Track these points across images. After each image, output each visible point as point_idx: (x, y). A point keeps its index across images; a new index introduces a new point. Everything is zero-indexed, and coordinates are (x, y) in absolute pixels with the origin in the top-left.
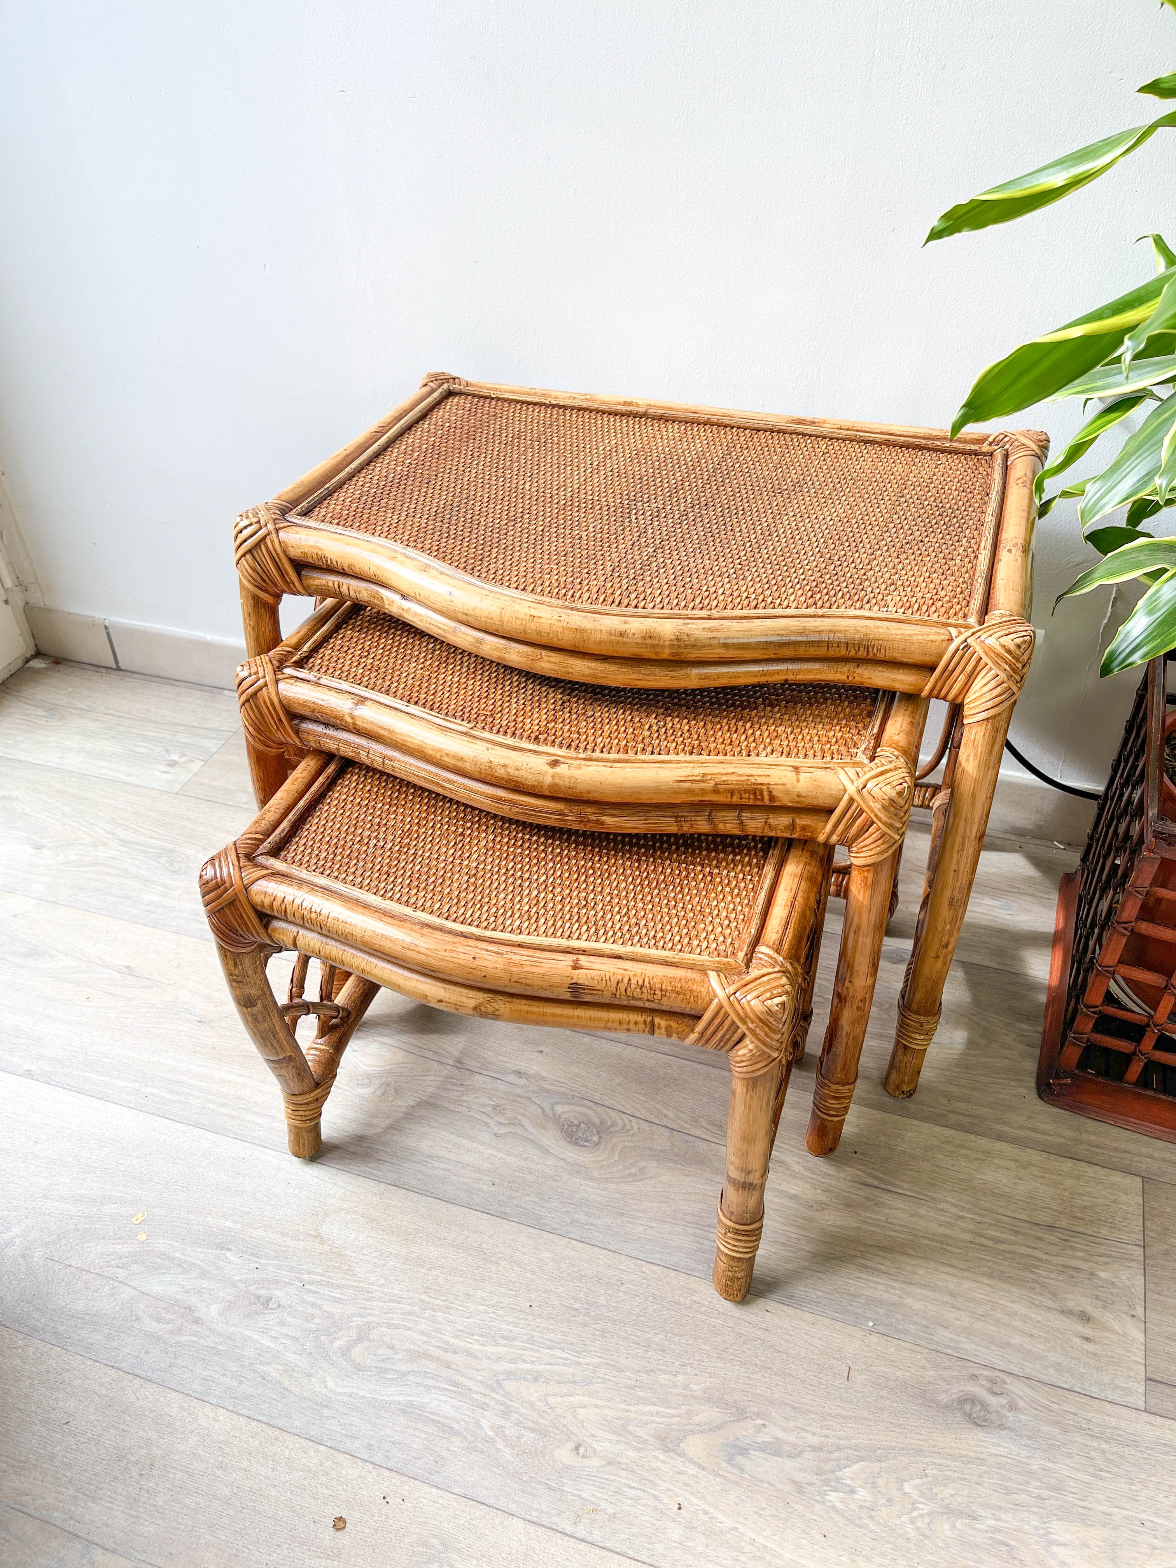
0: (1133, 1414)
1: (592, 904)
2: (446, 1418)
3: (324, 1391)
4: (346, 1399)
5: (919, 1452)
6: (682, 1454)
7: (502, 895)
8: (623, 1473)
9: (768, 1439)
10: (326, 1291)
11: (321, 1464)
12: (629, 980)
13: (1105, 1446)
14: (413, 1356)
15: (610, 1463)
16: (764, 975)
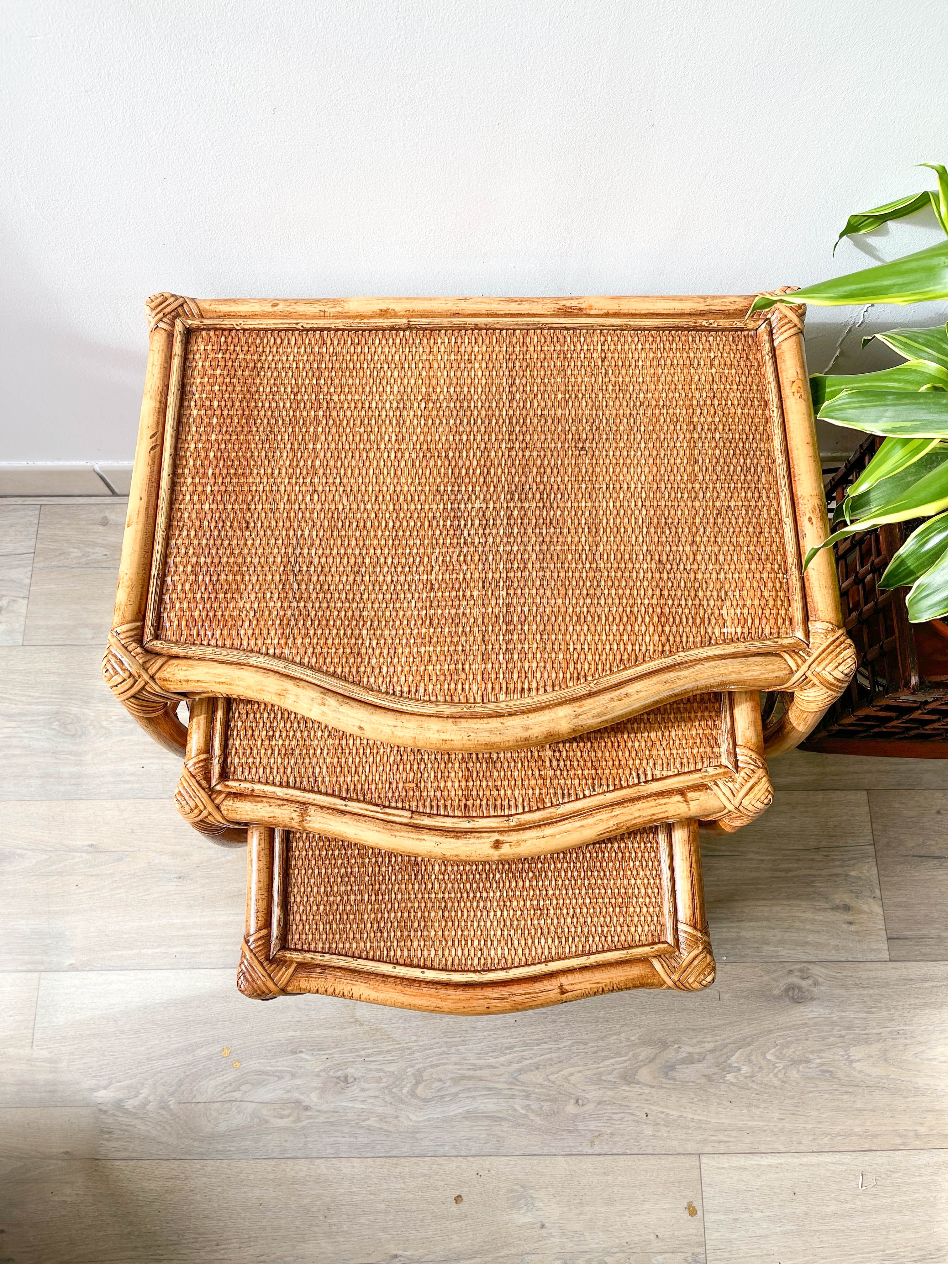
0: (883, 965)
1: (546, 911)
2: (493, 1112)
3: (411, 1124)
4: (427, 1123)
5: (770, 1032)
6: (638, 1083)
7: (476, 923)
8: (609, 1107)
9: (684, 1055)
10: (380, 1058)
11: (431, 1168)
13: (871, 991)
14: (456, 1081)
15: (599, 1104)
16: (694, 959)
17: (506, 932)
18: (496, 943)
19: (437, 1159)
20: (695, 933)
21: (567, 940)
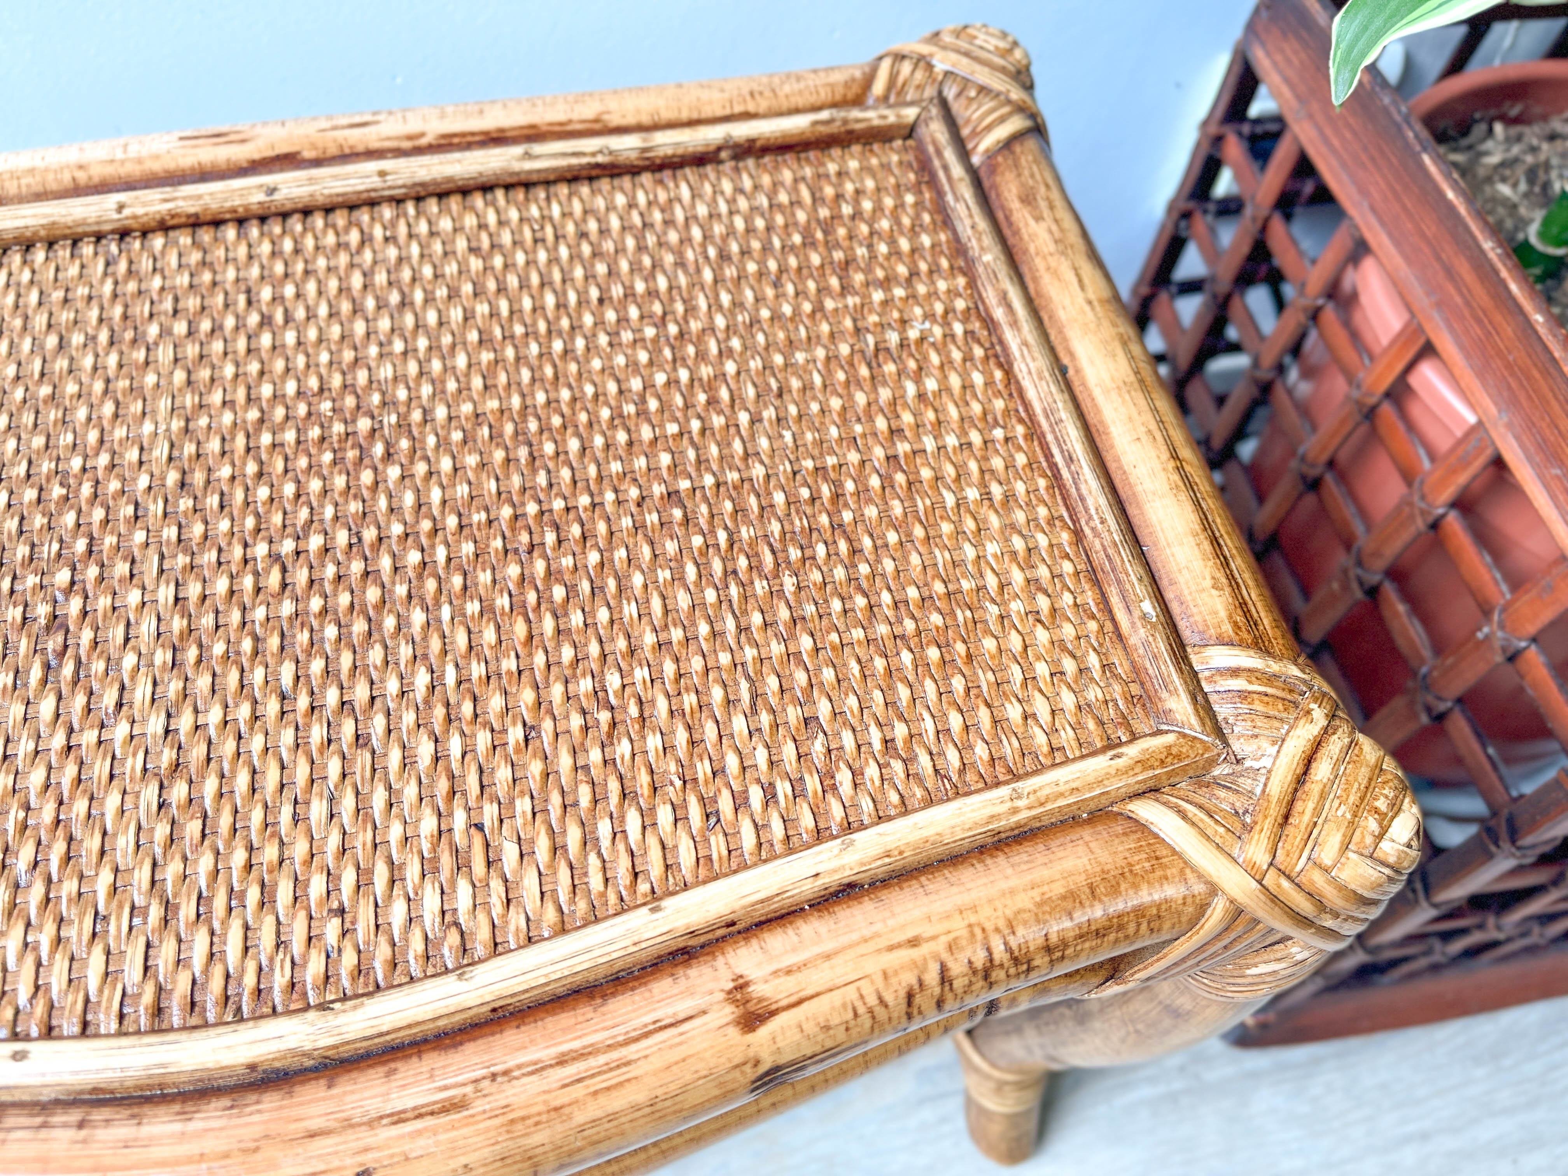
1: (633, 710)
7: (318, 810)
12: (944, 970)
16: (1309, 761)
17: (460, 819)
18: (413, 871)
20: (1274, 667)
21: (740, 802)
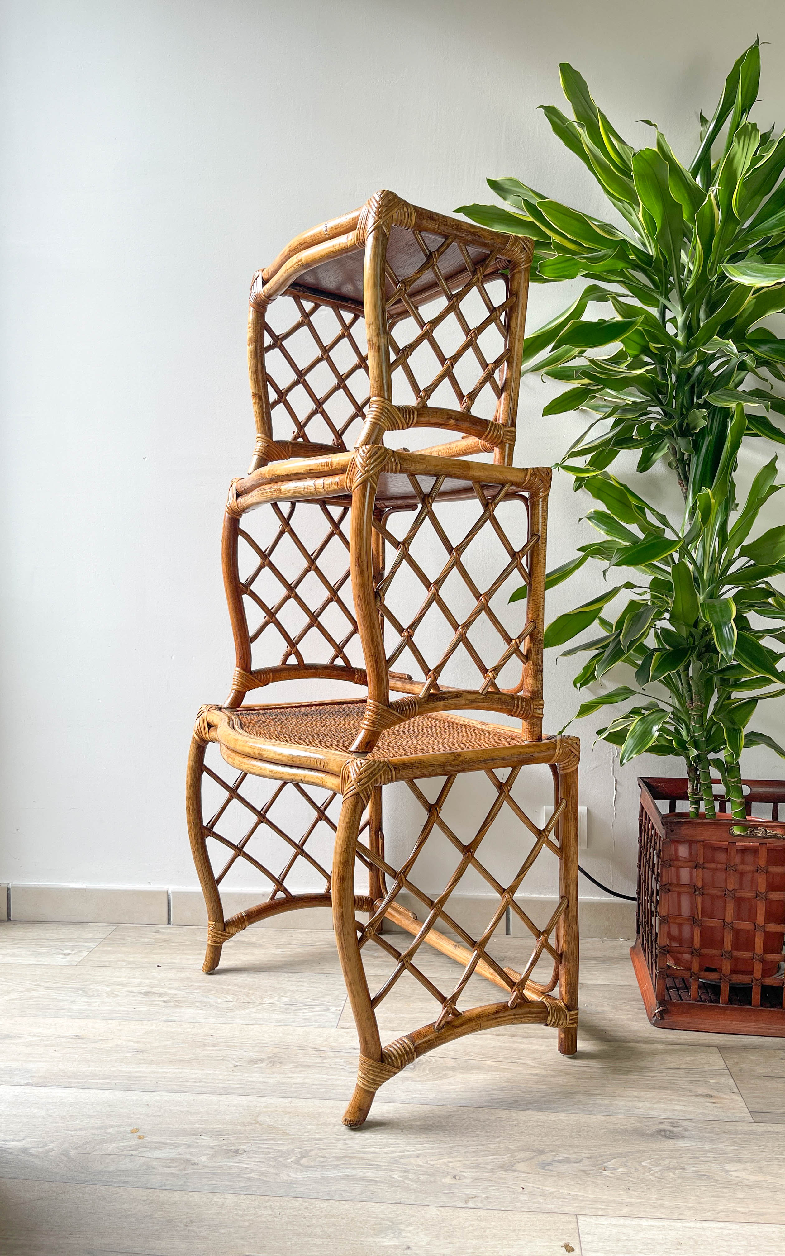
0: (749, 1124)
2: (370, 1177)
3: (290, 1178)
4: (305, 1179)
5: (644, 1151)
6: (515, 1170)
8: (485, 1182)
9: (561, 1158)
10: (273, 1142)
11: (301, 1205)
13: (740, 1136)
15: (475, 1179)
19: (309, 1200)
